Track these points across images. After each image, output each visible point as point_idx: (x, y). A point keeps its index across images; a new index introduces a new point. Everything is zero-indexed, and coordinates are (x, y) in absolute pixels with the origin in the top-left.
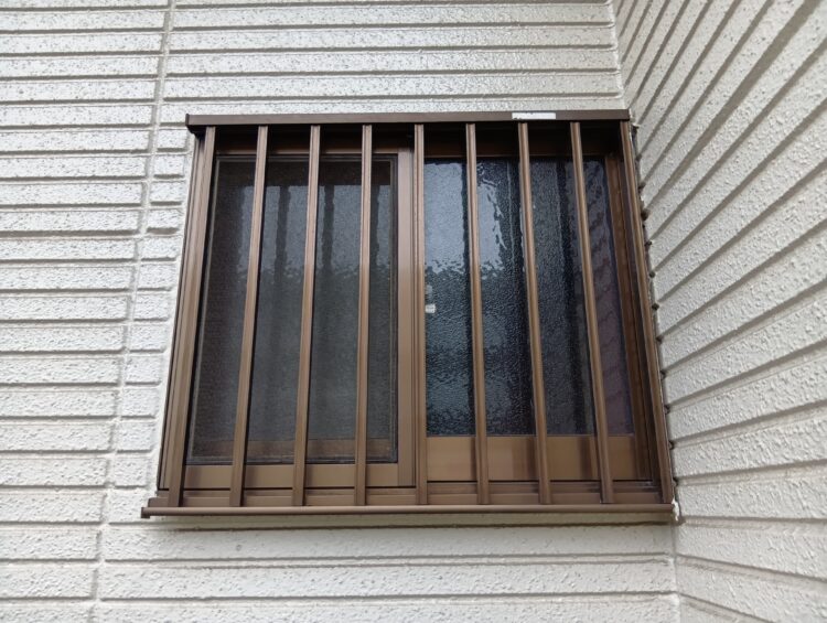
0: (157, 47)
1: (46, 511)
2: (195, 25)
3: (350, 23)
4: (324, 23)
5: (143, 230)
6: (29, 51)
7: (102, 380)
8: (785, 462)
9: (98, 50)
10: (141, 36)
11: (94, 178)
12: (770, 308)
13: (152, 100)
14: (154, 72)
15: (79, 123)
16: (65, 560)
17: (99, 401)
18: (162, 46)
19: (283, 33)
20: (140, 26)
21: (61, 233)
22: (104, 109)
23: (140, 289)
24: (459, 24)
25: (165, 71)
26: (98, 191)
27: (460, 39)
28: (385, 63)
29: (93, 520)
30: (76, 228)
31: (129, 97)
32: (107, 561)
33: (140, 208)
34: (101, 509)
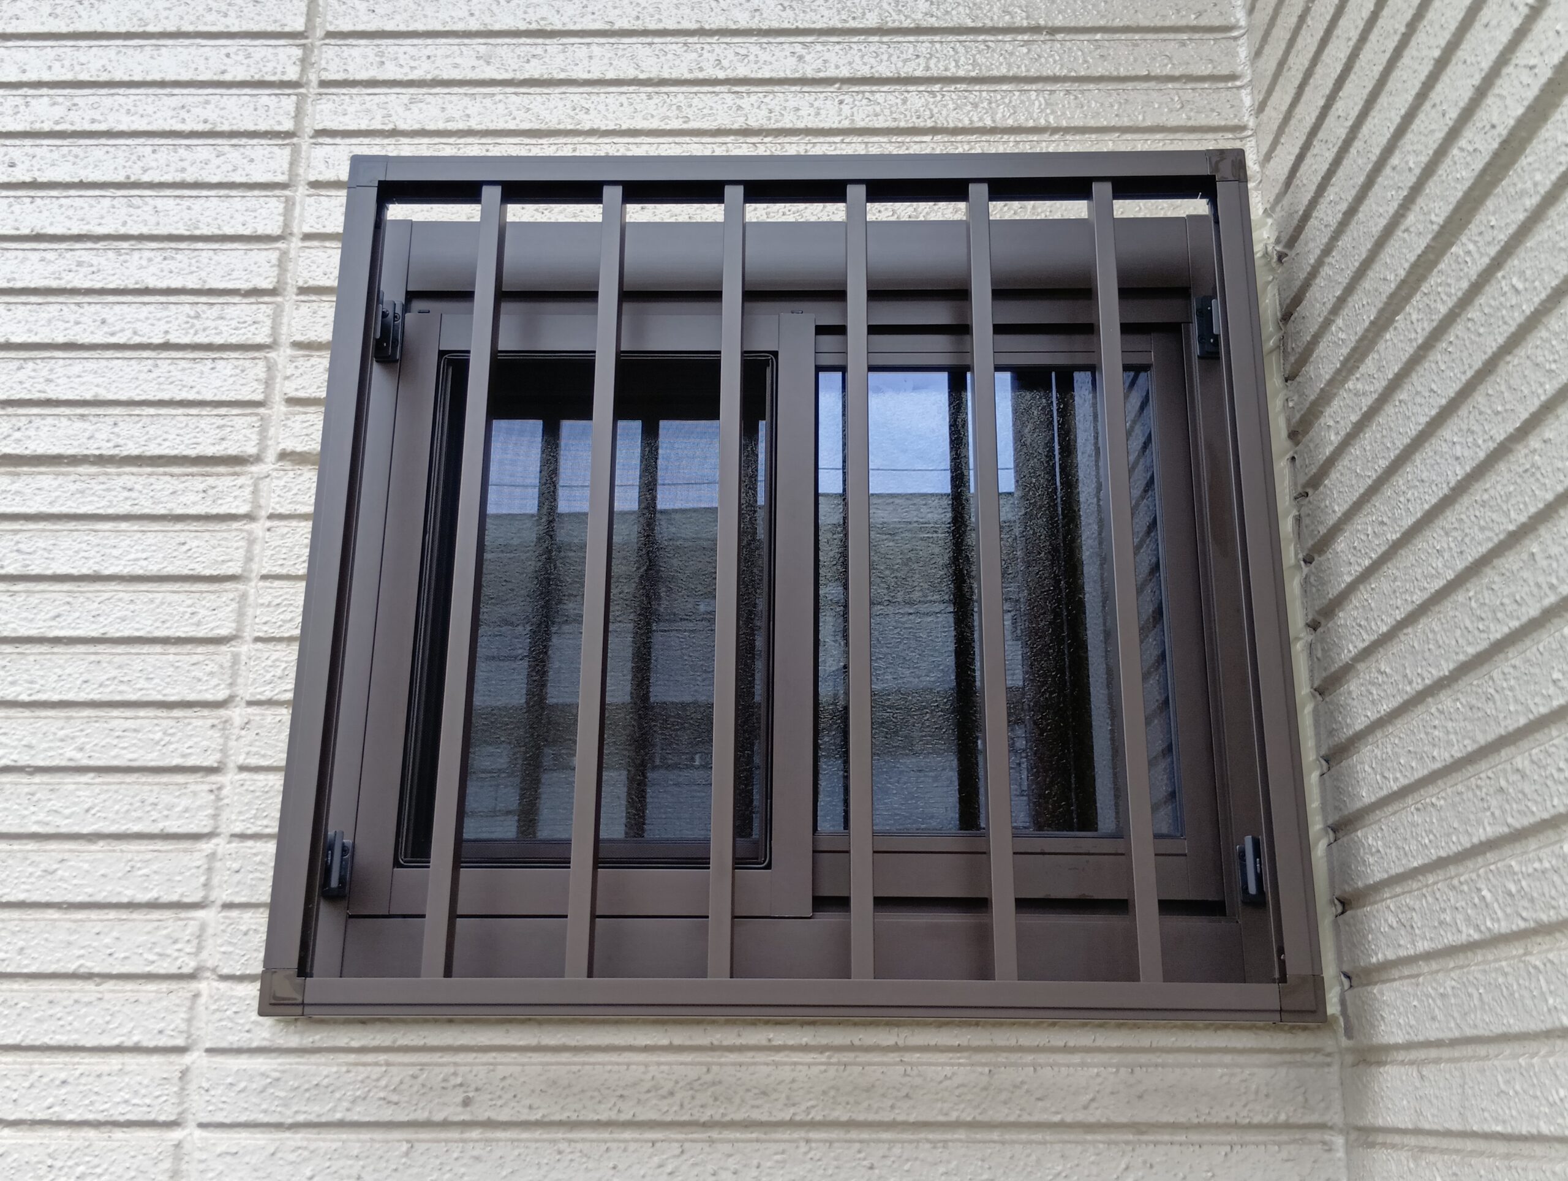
0: (292, 74)
1: (76, 1024)
2: (372, 27)
3: (694, 26)
4: (638, 25)
5: (271, 455)
6: (24, 78)
7: (190, 762)
8: (1522, 925)
9: (171, 77)
10: (260, 50)
11: (166, 346)
12: (1499, 636)
13: (284, 186)
14: (288, 125)
15: (134, 231)
16: (116, 1124)
17: (184, 802)
18: (303, 71)
19: (553, 46)
20: (256, 28)
21: (101, 460)
22: (186, 203)
23: (264, 577)
24: (918, 31)
25: (310, 124)
26: (176, 374)
27: (921, 60)
28: (764, 112)
29: (171, 1043)
30: (132, 449)
31: (238, 178)
32: (201, 1125)
33: (261, 410)
34: (189, 1021)
